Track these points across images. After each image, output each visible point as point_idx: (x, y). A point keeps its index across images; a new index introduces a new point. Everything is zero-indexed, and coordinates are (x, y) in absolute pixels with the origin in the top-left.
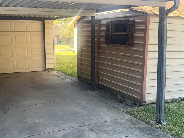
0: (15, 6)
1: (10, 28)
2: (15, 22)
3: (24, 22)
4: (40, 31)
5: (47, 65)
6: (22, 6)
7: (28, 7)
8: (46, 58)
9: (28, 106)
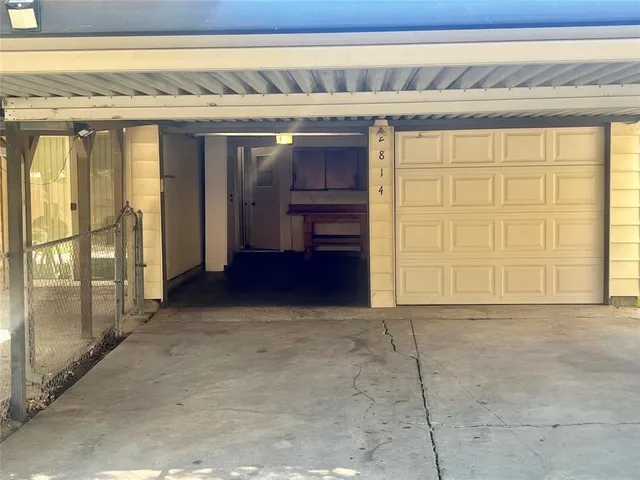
0: (478, 86)
1: (490, 157)
2: (507, 135)
3: (539, 135)
4: (593, 163)
5: (611, 284)
6: (501, 85)
7: (523, 85)
8: (612, 257)
9: (555, 426)
